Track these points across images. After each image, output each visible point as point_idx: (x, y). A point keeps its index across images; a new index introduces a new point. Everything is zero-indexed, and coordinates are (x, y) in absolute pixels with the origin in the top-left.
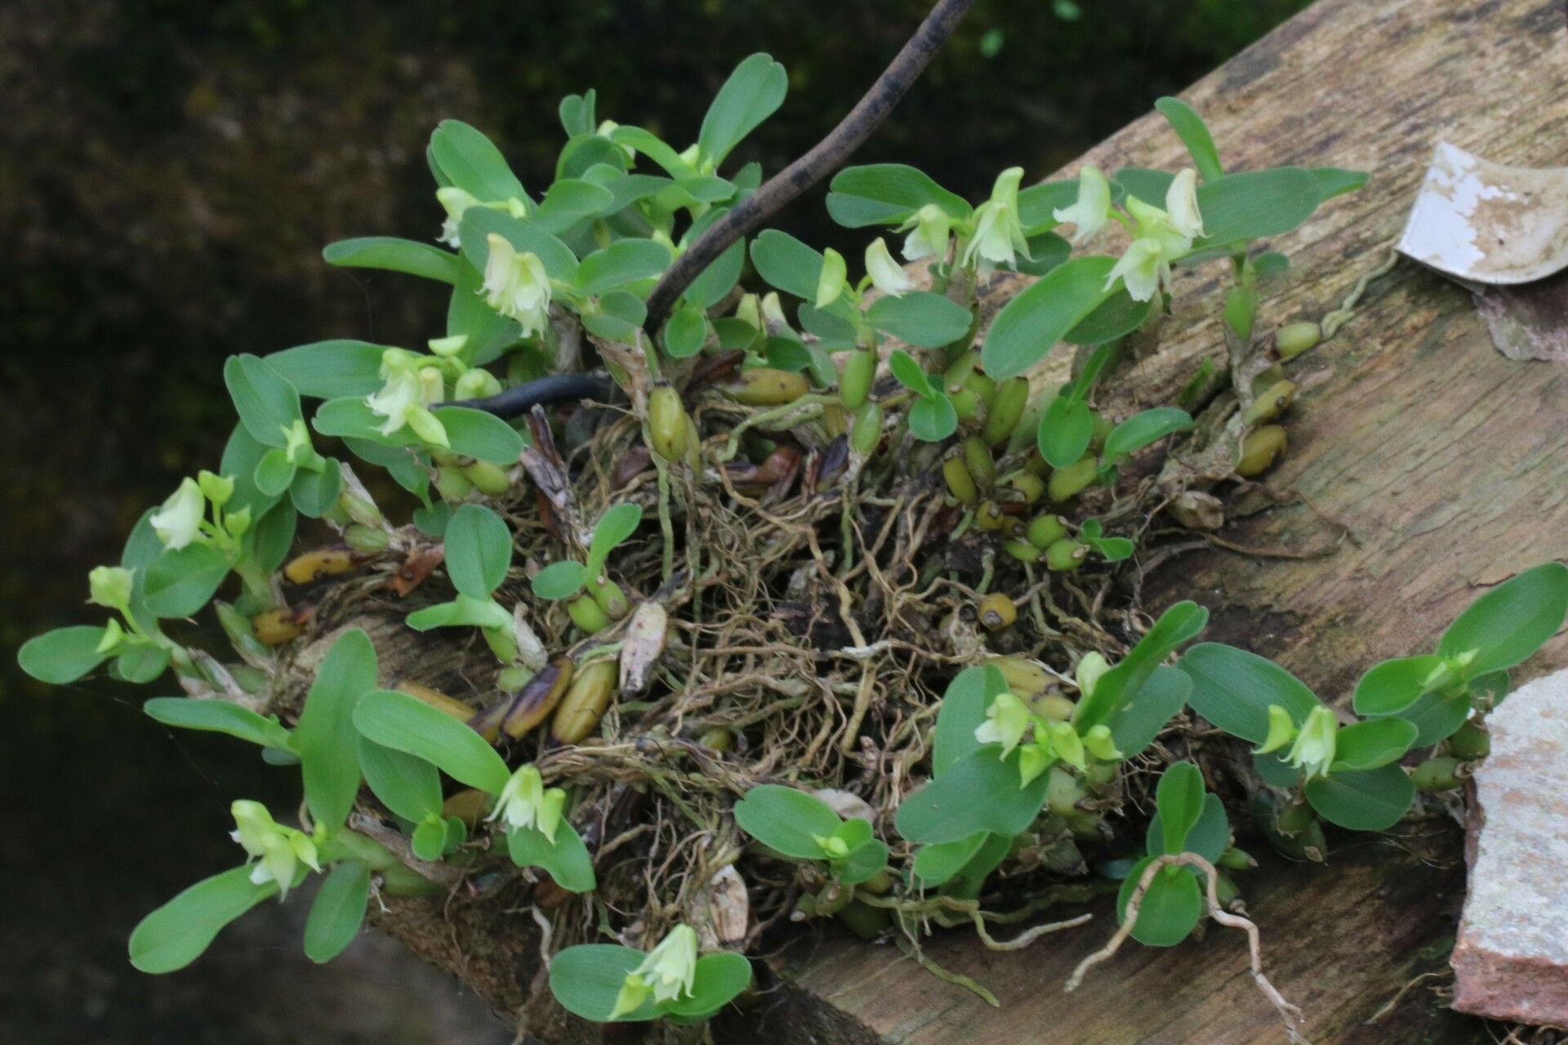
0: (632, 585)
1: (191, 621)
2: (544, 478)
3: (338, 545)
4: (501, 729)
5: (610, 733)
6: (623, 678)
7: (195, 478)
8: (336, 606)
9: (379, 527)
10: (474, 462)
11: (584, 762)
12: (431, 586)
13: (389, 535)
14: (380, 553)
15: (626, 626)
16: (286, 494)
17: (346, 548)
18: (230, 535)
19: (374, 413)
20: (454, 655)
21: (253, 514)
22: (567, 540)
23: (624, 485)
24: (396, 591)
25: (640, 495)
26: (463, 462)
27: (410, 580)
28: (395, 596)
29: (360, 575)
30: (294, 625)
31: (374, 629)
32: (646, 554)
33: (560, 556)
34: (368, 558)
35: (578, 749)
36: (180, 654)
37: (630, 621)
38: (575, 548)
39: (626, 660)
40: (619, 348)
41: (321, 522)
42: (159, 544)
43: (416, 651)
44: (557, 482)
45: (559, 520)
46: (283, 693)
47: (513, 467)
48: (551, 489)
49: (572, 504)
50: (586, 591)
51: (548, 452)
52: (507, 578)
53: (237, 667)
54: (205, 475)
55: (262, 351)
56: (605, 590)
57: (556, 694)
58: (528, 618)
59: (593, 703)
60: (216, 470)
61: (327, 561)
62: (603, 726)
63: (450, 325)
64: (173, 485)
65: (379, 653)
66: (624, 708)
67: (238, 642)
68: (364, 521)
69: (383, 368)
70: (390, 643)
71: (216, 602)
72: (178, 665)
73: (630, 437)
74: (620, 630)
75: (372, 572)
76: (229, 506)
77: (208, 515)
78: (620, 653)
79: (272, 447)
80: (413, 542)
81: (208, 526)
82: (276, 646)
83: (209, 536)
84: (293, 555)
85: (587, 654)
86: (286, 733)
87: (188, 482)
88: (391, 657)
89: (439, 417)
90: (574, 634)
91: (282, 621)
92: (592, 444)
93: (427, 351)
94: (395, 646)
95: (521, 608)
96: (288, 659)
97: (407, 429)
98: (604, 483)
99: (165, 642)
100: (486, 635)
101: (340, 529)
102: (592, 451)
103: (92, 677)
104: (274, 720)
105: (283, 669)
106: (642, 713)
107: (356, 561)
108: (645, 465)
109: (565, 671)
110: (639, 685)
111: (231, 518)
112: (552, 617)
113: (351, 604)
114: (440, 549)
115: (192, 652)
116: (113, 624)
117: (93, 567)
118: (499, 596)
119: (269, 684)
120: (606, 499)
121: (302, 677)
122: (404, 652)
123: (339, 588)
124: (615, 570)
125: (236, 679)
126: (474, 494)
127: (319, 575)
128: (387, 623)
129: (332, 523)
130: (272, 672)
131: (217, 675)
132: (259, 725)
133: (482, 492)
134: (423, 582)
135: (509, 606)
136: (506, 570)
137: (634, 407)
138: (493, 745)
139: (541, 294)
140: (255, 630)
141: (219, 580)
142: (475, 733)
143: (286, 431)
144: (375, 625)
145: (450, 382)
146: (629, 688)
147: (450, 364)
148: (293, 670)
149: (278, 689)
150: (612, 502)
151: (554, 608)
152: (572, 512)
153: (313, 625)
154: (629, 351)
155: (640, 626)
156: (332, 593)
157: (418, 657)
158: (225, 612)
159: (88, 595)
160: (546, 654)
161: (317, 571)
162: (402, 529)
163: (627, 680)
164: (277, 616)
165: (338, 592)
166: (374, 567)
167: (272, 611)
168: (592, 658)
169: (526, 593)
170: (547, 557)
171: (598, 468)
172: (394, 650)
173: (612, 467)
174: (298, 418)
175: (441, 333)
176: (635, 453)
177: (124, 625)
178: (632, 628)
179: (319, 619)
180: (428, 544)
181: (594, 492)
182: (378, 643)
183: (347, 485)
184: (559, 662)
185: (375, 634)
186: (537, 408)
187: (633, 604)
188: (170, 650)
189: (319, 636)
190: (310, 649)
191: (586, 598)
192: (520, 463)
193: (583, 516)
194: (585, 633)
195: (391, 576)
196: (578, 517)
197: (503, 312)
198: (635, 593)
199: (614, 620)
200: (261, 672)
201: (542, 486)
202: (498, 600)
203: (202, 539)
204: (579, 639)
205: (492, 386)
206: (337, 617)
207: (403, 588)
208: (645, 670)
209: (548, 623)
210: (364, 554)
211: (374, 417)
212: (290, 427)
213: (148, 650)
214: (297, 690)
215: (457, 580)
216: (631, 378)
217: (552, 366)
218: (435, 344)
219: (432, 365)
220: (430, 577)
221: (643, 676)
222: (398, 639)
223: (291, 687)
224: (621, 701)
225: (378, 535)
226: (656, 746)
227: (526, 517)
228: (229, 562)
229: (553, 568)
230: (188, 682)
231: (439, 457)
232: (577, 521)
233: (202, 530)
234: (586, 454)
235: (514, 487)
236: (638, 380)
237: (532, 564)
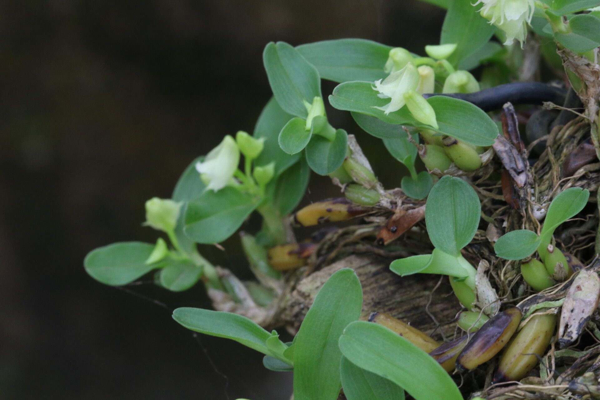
0: (571, 253)
1: (219, 247)
2: (511, 161)
3: (340, 199)
4: (458, 361)
5: (546, 375)
6: (561, 330)
7: (234, 136)
8: (332, 246)
9: (373, 188)
10: (455, 143)
11: (524, 396)
12: (409, 238)
13: (381, 195)
14: (373, 209)
15: (567, 287)
16: (303, 152)
17: (345, 202)
18: (256, 183)
19: (380, 96)
20: (422, 293)
21: (276, 169)
22: (524, 213)
23: (572, 174)
24: (382, 240)
25: (585, 182)
26: (447, 142)
27: (394, 232)
28: (381, 244)
29: (354, 224)
30: (299, 258)
31: (360, 267)
32: (583, 229)
33: (516, 225)
34: (362, 212)
35: (521, 385)
36: (210, 270)
37: (571, 283)
38: (530, 220)
39: (565, 314)
40: (581, 62)
41: (327, 179)
42: (202, 185)
43: (392, 288)
44: (520, 165)
45: (519, 196)
46: (284, 309)
47: (485, 149)
48: (515, 170)
49: (531, 184)
50: (535, 255)
51: (515, 141)
52: (474, 239)
53: (252, 284)
54: (242, 135)
55: (295, 42)
56: (553, 256)
57: (506, 337)
58: (487, 272)
59: (534, 349)
60: (251, 131)
61: (329, 211)
62: (541, 366)
63: (444, 35)
64: (217, 141)
65: (364, 286)
66: (559, 353)
67: (255, 266)
68: (362, 183)
69: (389, 63)
70: (373, 280)
71: (242, 234)
72: (208, 280)
73: (579, 135)
74: (561, 290)
75: (363, 222)
76: (260, 160)
77: (241, 166)
78: (560, 308)
79: (293, 116)
80: (399, 202)
81: (240, 174)
82: (285, 272)
83: (241, 183)
84: (304, 203)
85: (534, 307)
86: (284, 347)
87: (228, 139)
88: (373, 290)
89: (431, 102)
90: (522, 288)
91: (291, 253)
92: (549, 138)
93: (424, 54)
94: (376, 282)
95: (483, 265)
96: (292, 283)
97: (404, 111)
98: (556, 170)
99: (200, 261)
100: (453, 283)
101: (343, 187)
102: (548, 143)
103: (139, 283)
104: (274, 335)
105: (288, 290)
106: (574, 360)
107: (352, 213)
108: (590, 158)
109: (515, 319)
110: (575, 336)
111: (259, 170)
112: (505, 274)
113: (345, 245)
114: (422, 209)
115: (220, 271)
116: (161, 243)
117: (149, 197)
118: (464, 252)
119: (276, 301)
120: (557, 183)
121: (302, 300)
122: (383, 287)
123: (336, 233)
124: (559, 241)
125: (251, 294)
126: (452, 169)
127: (322, 221)
128: (371, 263)
129: (336, 181)
130: (279, 291)
131: (237, 290)
132: (263, 338)
133: (459, 169)
134: (403, 235)
135: (474, 262)
136: (474, 232)
137: (586, 112)
138: (450, 373)
139: (525, 9)
140: (269, 258)
141: (245, 217)
142: (436, 363)
143: (307, 105)
144: (362, 264)
145: (440, 81)
146: (566, 338)
147: (441, 66)
148: (295, 293)
149: (283, 305)
150: (561, 186)
151: (507, 265)
152: (530, 191)
153: (313, 259)
154: (588, 65)
155: (579, 288)
156: (332, 236)
157: (394, 293)
158: (248, 242)
159: (144, 219)
160: (499, 303)
161: (321, 218)
162: (391, 191)
163: (564, 332)
164: (287, 249)
165: (336, 236)
166: (367, 219)
167: (284, 245)
168: (536, 311)
169: (486, 252)
170: (505, 224)
171: (552, 158)
172: (374, 285)
173: (563, 158)
174: (318, 95)
175: (436, 41)
176: (582, 149)
177: (169, 245)
178: (572, 289)
179: (319, 254)
180: (411, 205)
181: (546, 177)
182: (363, 278)
183: (352, 152)
184: (510, 311)
185: (361, 271)
186: (508, 105)
187: (573, 270)
188: (202, 267)
189: (318, 268)
190: (310, 278)
191: (535, 261)
192: (492, 147)
193: (537, 194)
194: (533, 290)
195: (378, 227)
196: (533, 195)
197: (492, 22)
198: (576, 261)
199: (556, 281)
200: (270, 291)
201: (507, 167)
202: (464, 256)
203: (235, 184)
204: (526, 294)
205: (474, 86)
206: (333, 255)
207: (387, 237)
208: (580, 325)
209: (502, 278)
210: (360, 208)
211: (379, 99)
212: (311, 102)
213: (187, 265)
214: (296, 309)
215: (434, 236)
216: (587, 87)
217: (516, 78)
218: (429, 49)
219: (427, 65)
220: (409, 231)
221: (578, 330)
222: (379, 276)
223: (292, 306)
224: (557, 347)
225: (372, 194)
226: (586, 390)
227: (490, 191)
228: (255, 204)
229: (511, 235)
230: (215, 294)
231: (427, 136)
232: (533, 198)
233: (236, 177)
234: (542, 146)
235: (485, 167)
236: (592, 90)
237: (492, 229)
